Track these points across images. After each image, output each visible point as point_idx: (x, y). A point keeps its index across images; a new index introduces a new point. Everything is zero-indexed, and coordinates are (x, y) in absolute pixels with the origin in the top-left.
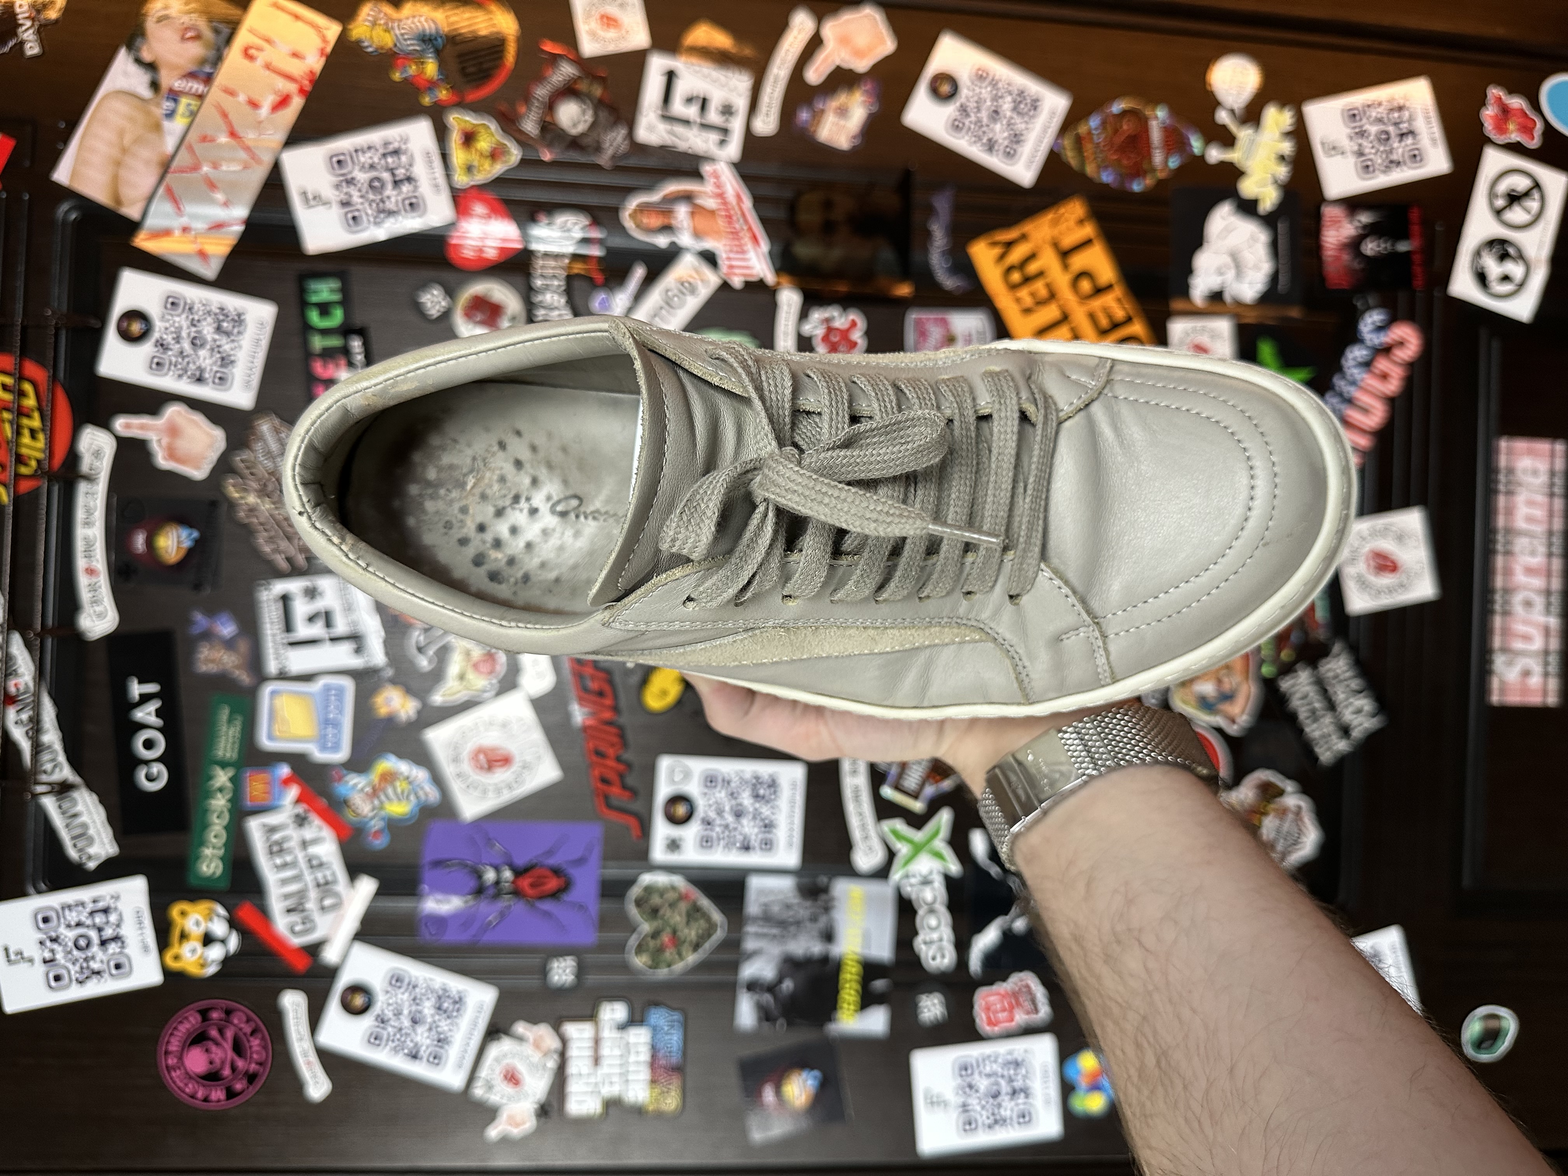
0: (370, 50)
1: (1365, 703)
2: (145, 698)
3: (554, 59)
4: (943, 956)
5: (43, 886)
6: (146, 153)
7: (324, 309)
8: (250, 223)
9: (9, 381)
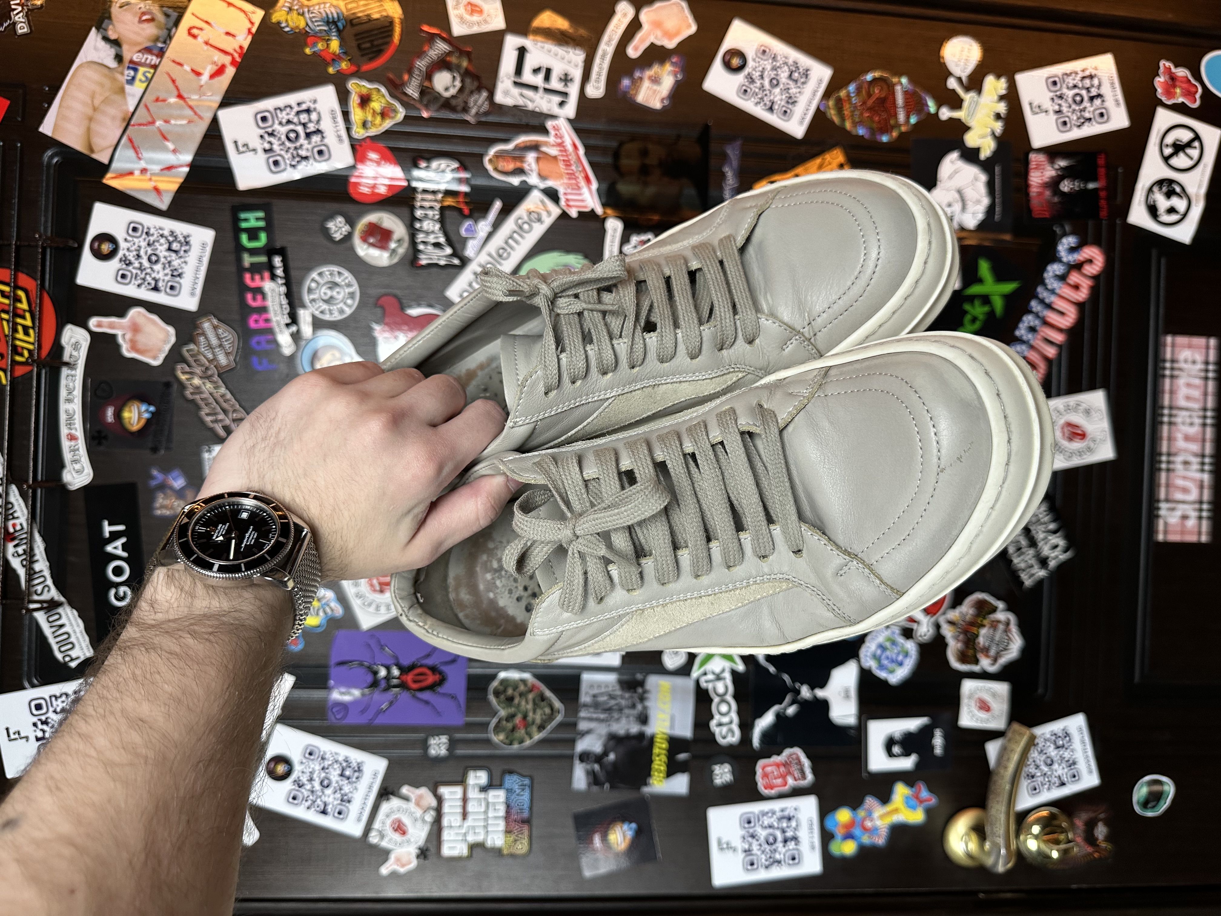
0: (287, 29)
1: (1059, 540)
2: (115, 536)
3: (432, 38)
4: (733, 736)
5: (35, 682)
6: (112, 111)
7: (253, 234)
8: (193, 166)
9: (6, 289)
